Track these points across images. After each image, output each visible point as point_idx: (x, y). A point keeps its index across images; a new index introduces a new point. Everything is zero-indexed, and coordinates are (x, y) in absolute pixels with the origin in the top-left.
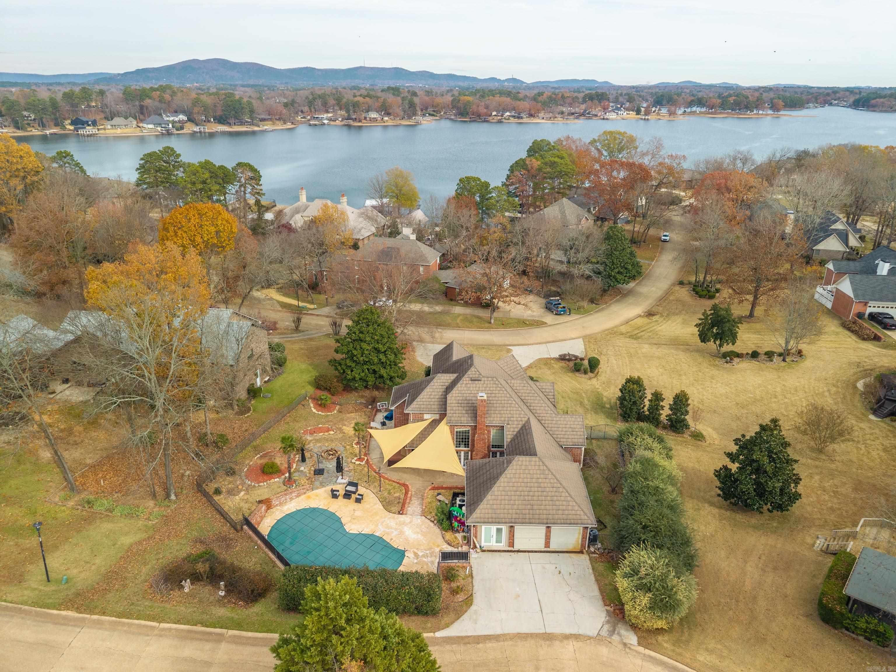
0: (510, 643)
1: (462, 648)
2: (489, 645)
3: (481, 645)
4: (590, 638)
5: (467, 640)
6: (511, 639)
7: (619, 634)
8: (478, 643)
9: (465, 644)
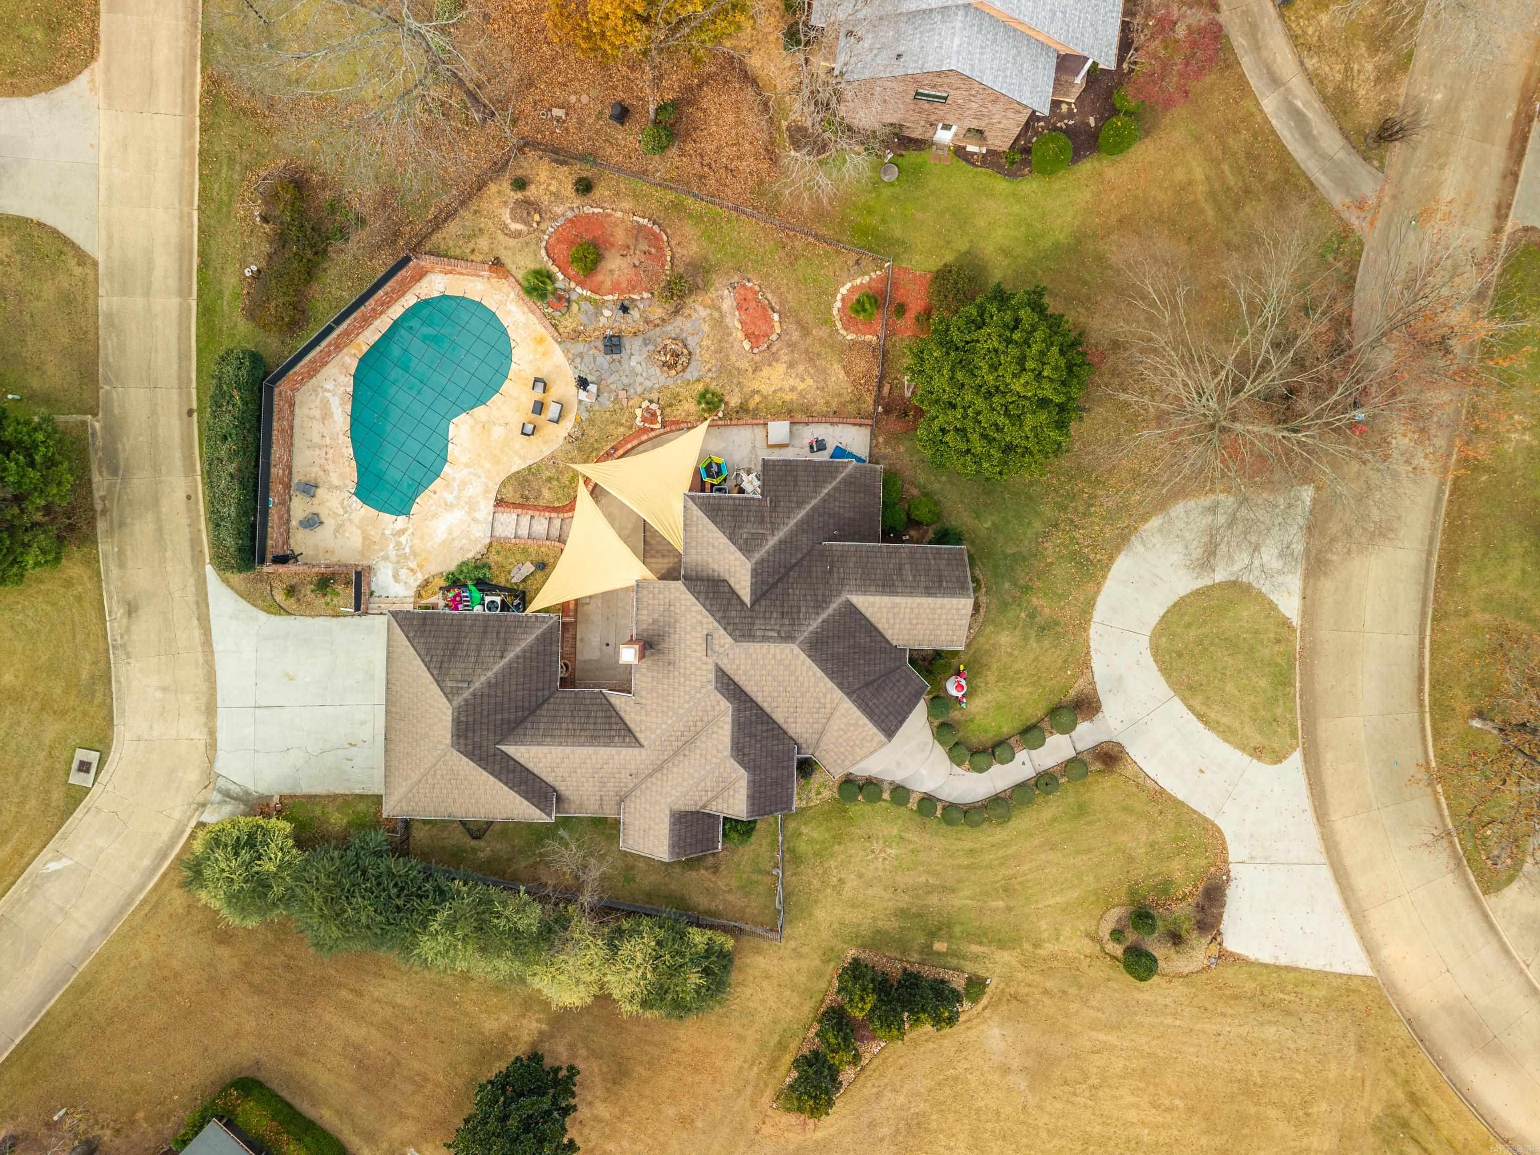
0: (201, 660)
1: (191, 599)
2: (197, 634)
3: (196, 622)
4: (211, 762)
5: (202, 604)
6: (207, 662)
7: (222, 803)
8: (198, 619)
9: (197, 603)
